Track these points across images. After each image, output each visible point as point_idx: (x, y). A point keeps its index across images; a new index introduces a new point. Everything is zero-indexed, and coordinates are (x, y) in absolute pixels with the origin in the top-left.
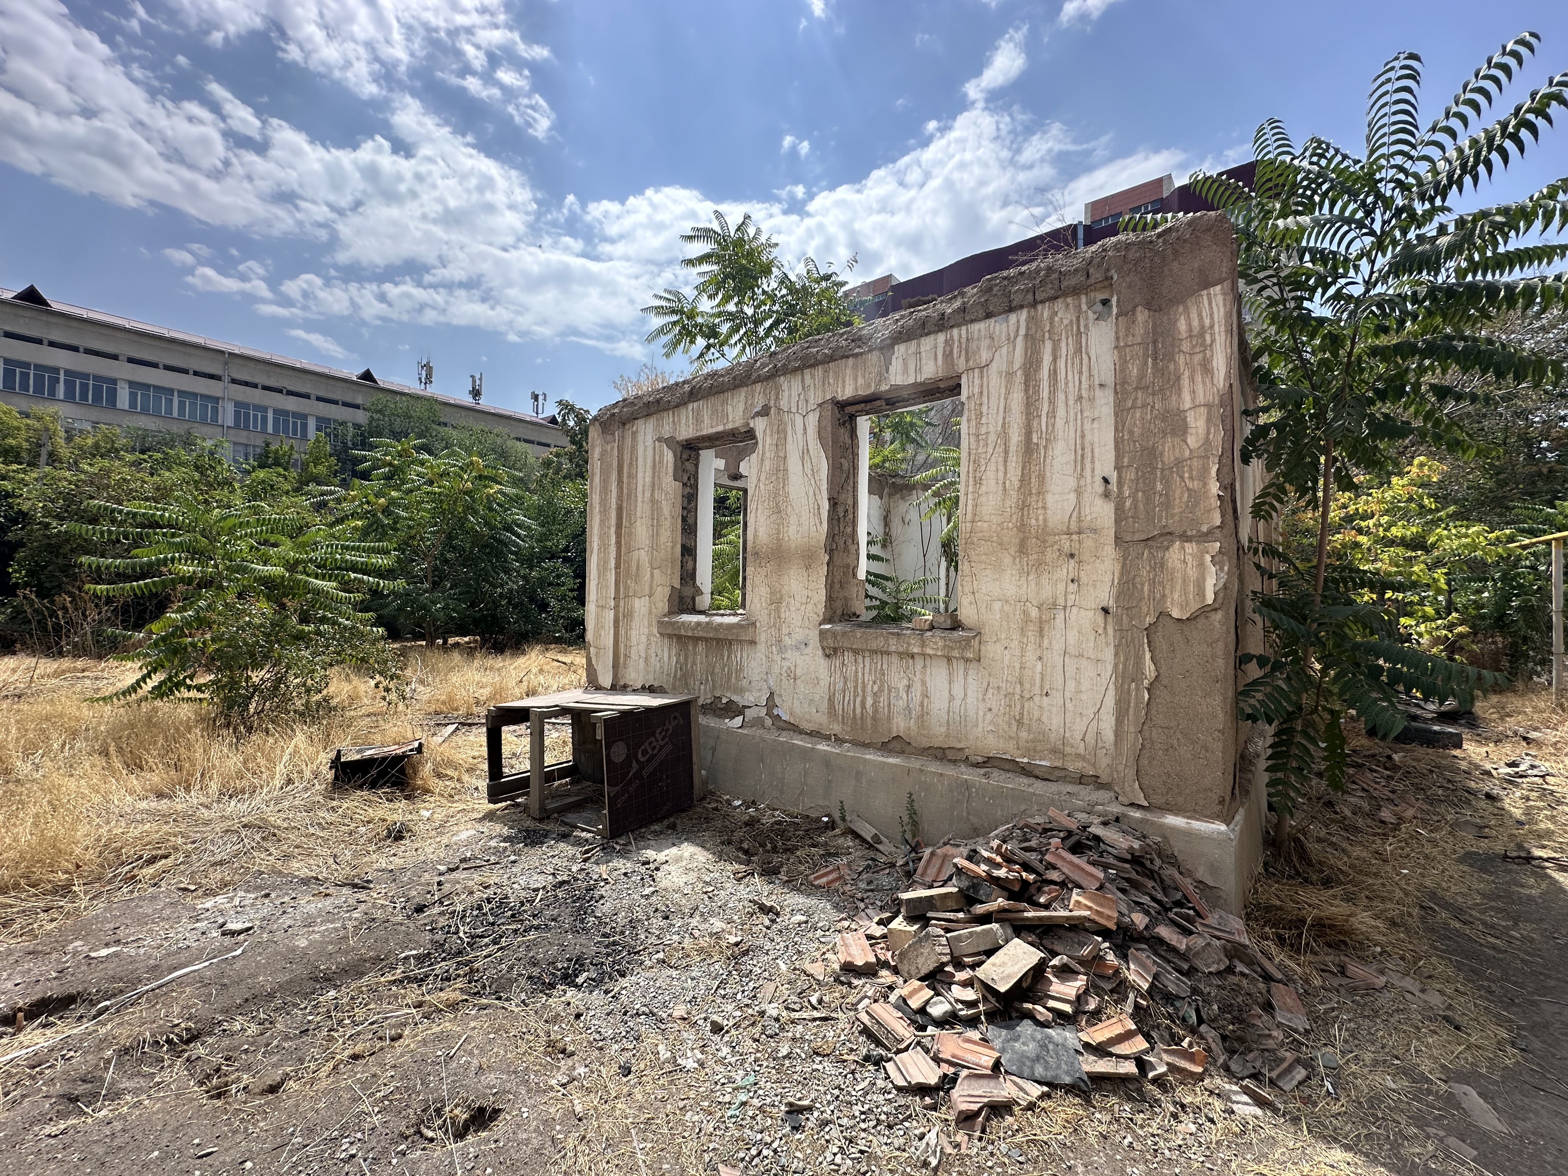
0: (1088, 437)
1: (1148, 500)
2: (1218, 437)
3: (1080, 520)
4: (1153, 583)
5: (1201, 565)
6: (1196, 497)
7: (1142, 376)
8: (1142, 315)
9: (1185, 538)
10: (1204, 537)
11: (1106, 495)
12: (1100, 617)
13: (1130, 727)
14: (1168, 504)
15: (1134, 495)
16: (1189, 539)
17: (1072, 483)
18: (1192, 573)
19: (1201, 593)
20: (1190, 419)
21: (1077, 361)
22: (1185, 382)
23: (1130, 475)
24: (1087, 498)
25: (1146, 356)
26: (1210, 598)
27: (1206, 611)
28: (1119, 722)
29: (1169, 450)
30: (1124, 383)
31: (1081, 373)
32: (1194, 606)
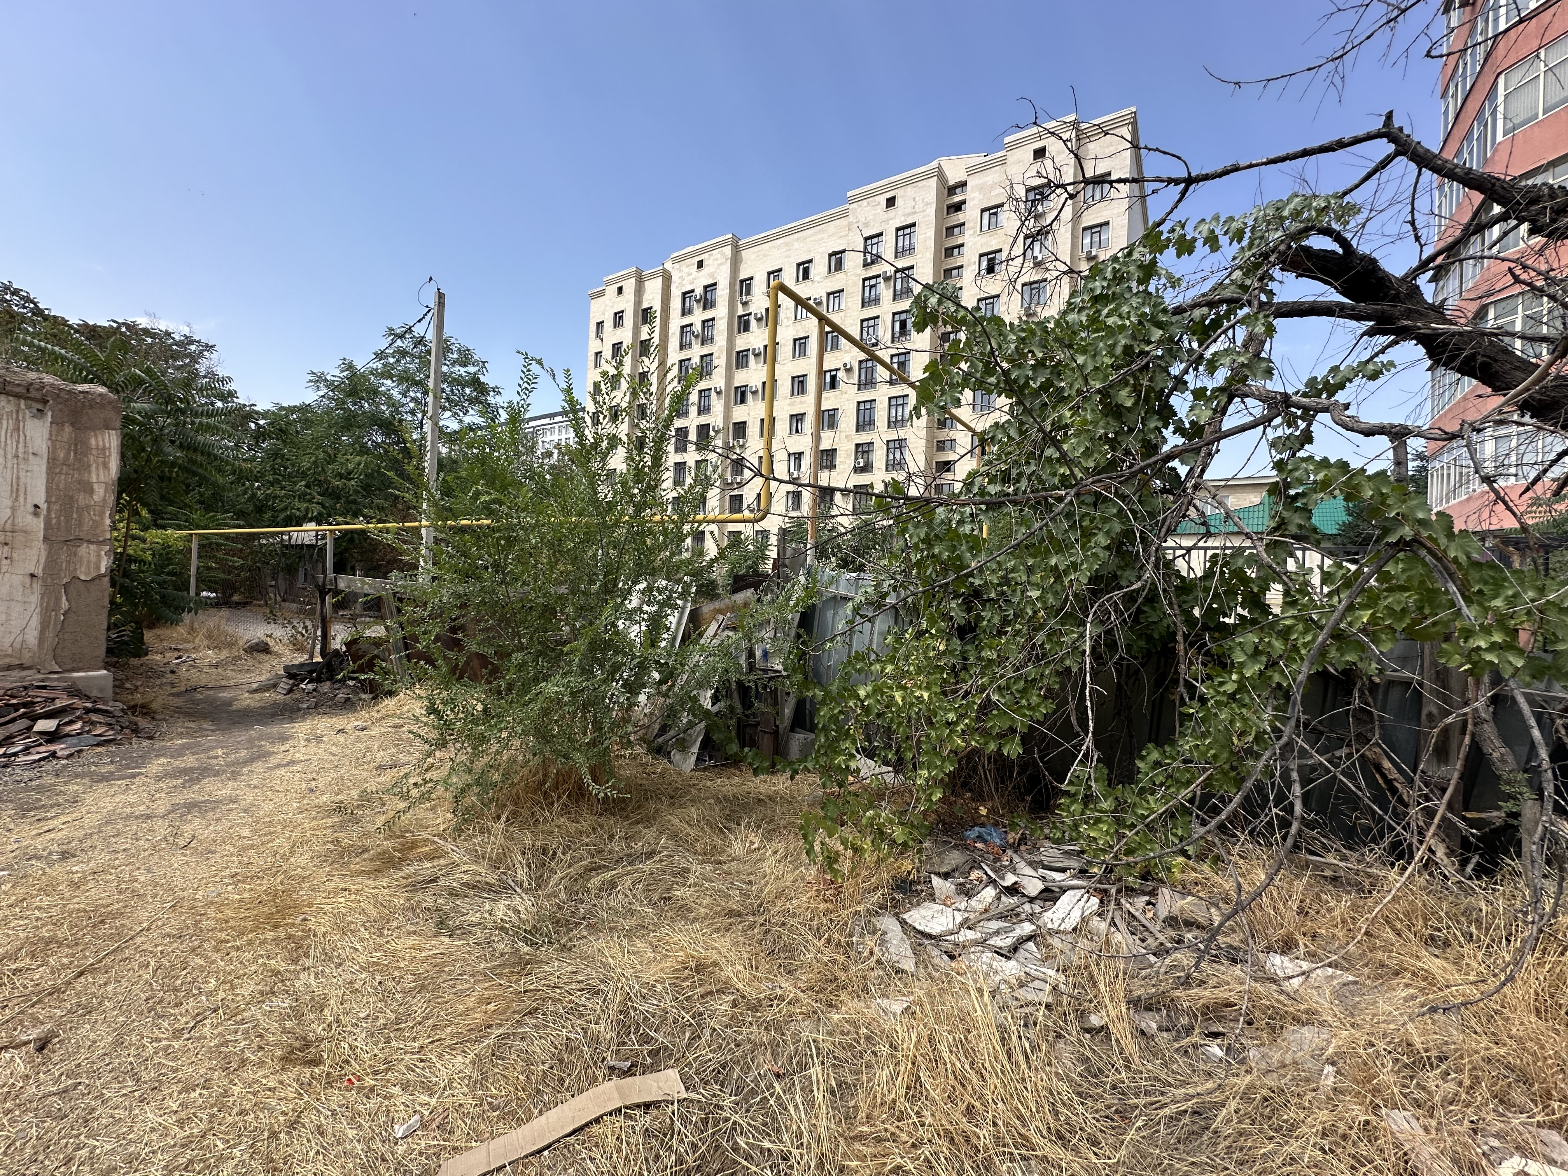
0: (23, 480)
1: (68, 521)
2: (111, 499)
3: (13, 524)
4: (68, 562)
5: (99, 556)
6: (97, 525)
7: (66, 458)
8: (68, 429)
9: (89, 542)
10: (100, 543)
11: (36, 514)
12: (28, 580)
13: (50, 634)
14: (80, 524)
15: (58, 518)
16: (92, 543)
17: (9, 503)
18: (93, 559)
19: (98, 568)
20: (95, 486)
21: (15, 435)
22: (93, 469)
23: (55, 507)
24: (19, 514)
25: (69, 450)
26: (103, 571)
27: (100, 576)
28: (42, 632)
29: (82, 499)
30: (54, 459)
31: (18, 442)
32: (94, 574)
